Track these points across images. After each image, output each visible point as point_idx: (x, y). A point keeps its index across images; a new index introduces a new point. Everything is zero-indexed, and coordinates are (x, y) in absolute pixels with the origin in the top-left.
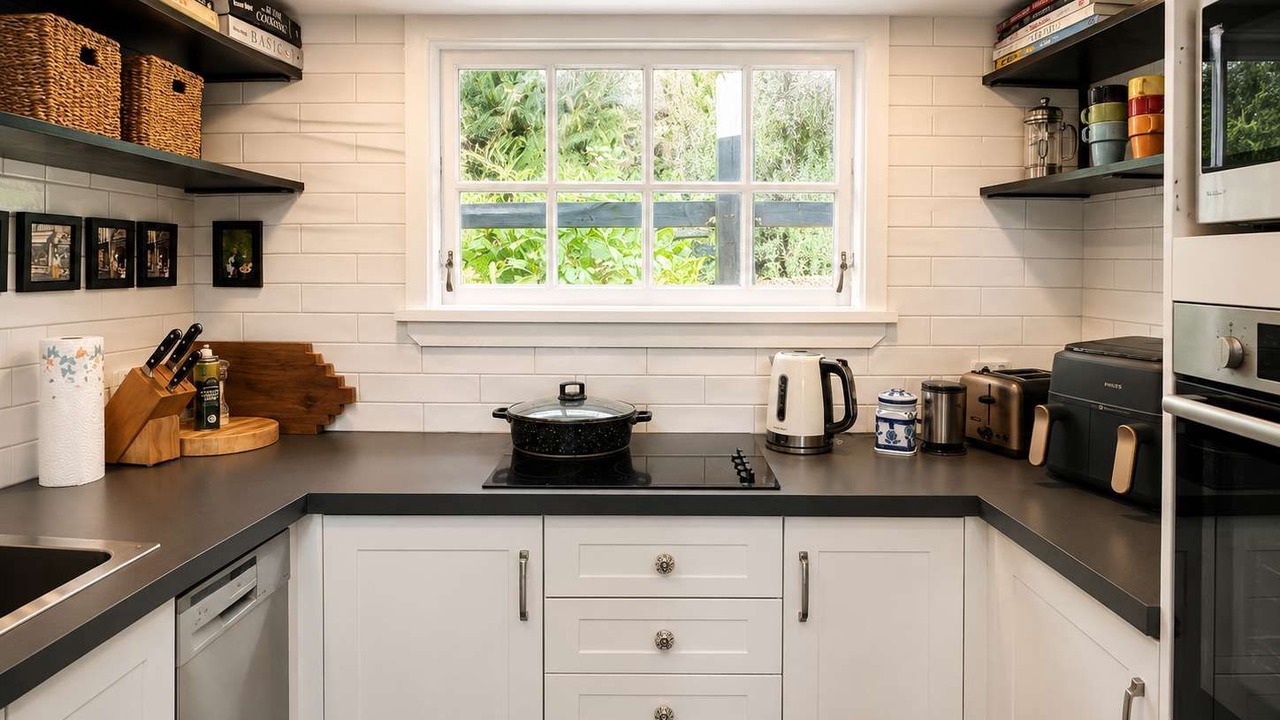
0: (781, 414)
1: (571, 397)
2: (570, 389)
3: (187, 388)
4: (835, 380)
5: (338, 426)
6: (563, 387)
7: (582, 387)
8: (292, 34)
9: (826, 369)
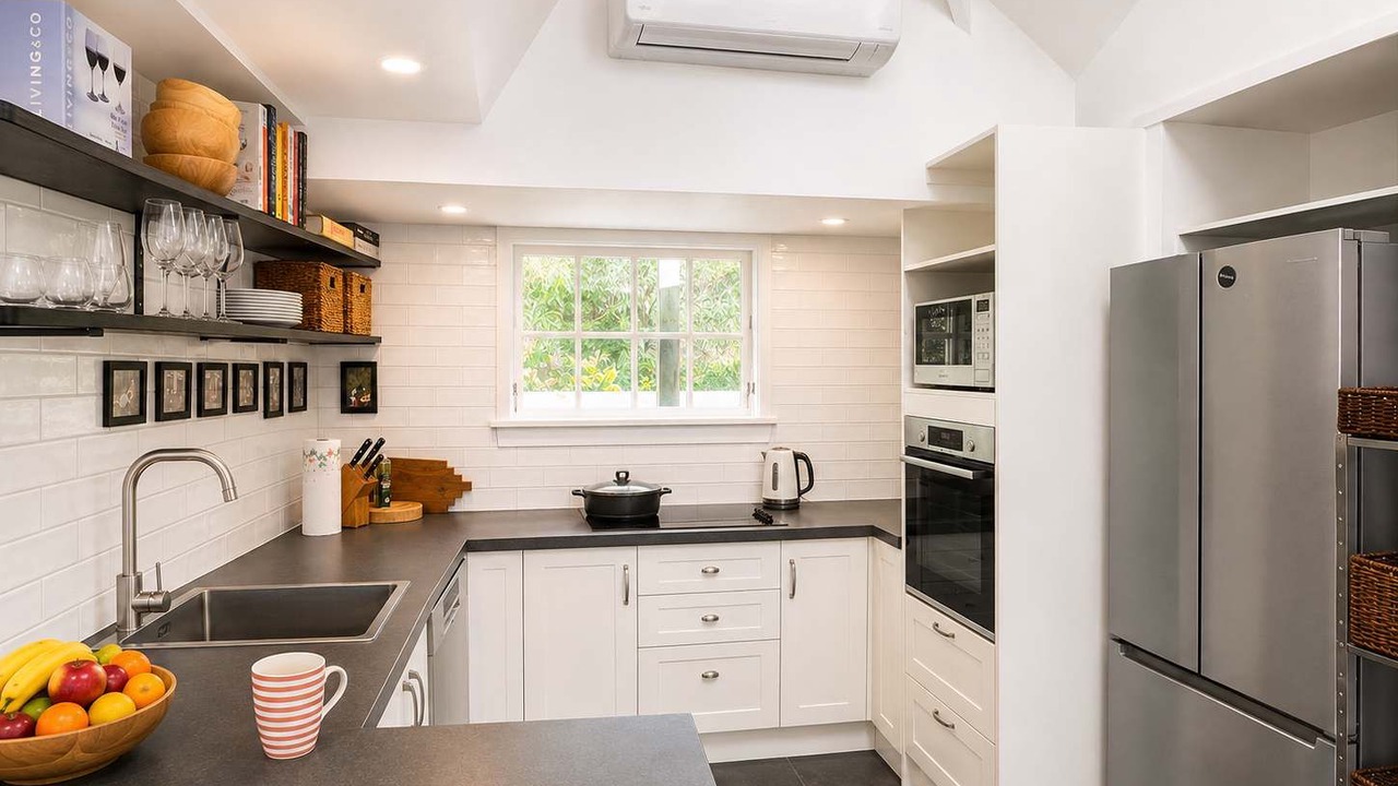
0: (775, 488)
1: (622, 479)
2: (622, 475)
3: (373, 480)
4: (802, 464)
5: (456, 508)
6: (618, 474)
7: (627, 474)
8: (375, 240)
9: (797, 456)
